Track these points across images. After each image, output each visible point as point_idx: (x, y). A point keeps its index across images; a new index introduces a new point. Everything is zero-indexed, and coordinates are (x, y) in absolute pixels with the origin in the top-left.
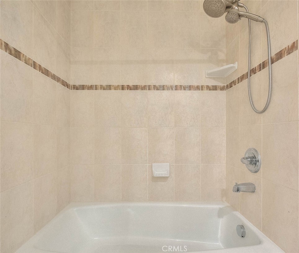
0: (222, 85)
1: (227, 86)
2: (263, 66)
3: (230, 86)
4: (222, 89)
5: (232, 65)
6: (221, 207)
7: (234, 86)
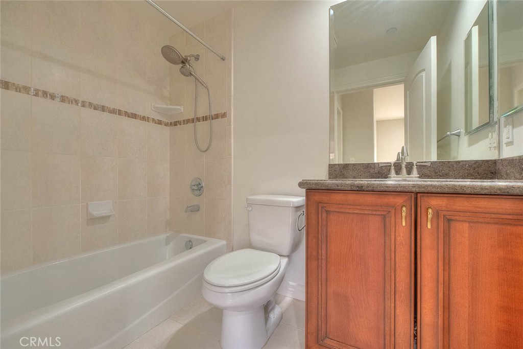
0: (167, 121)
1: (171, 123)
2: (205, 118)
3: (176, 124)
4: (166, 124)
5: (179, 107)
6: (168, 235)
7: (178, 126)
